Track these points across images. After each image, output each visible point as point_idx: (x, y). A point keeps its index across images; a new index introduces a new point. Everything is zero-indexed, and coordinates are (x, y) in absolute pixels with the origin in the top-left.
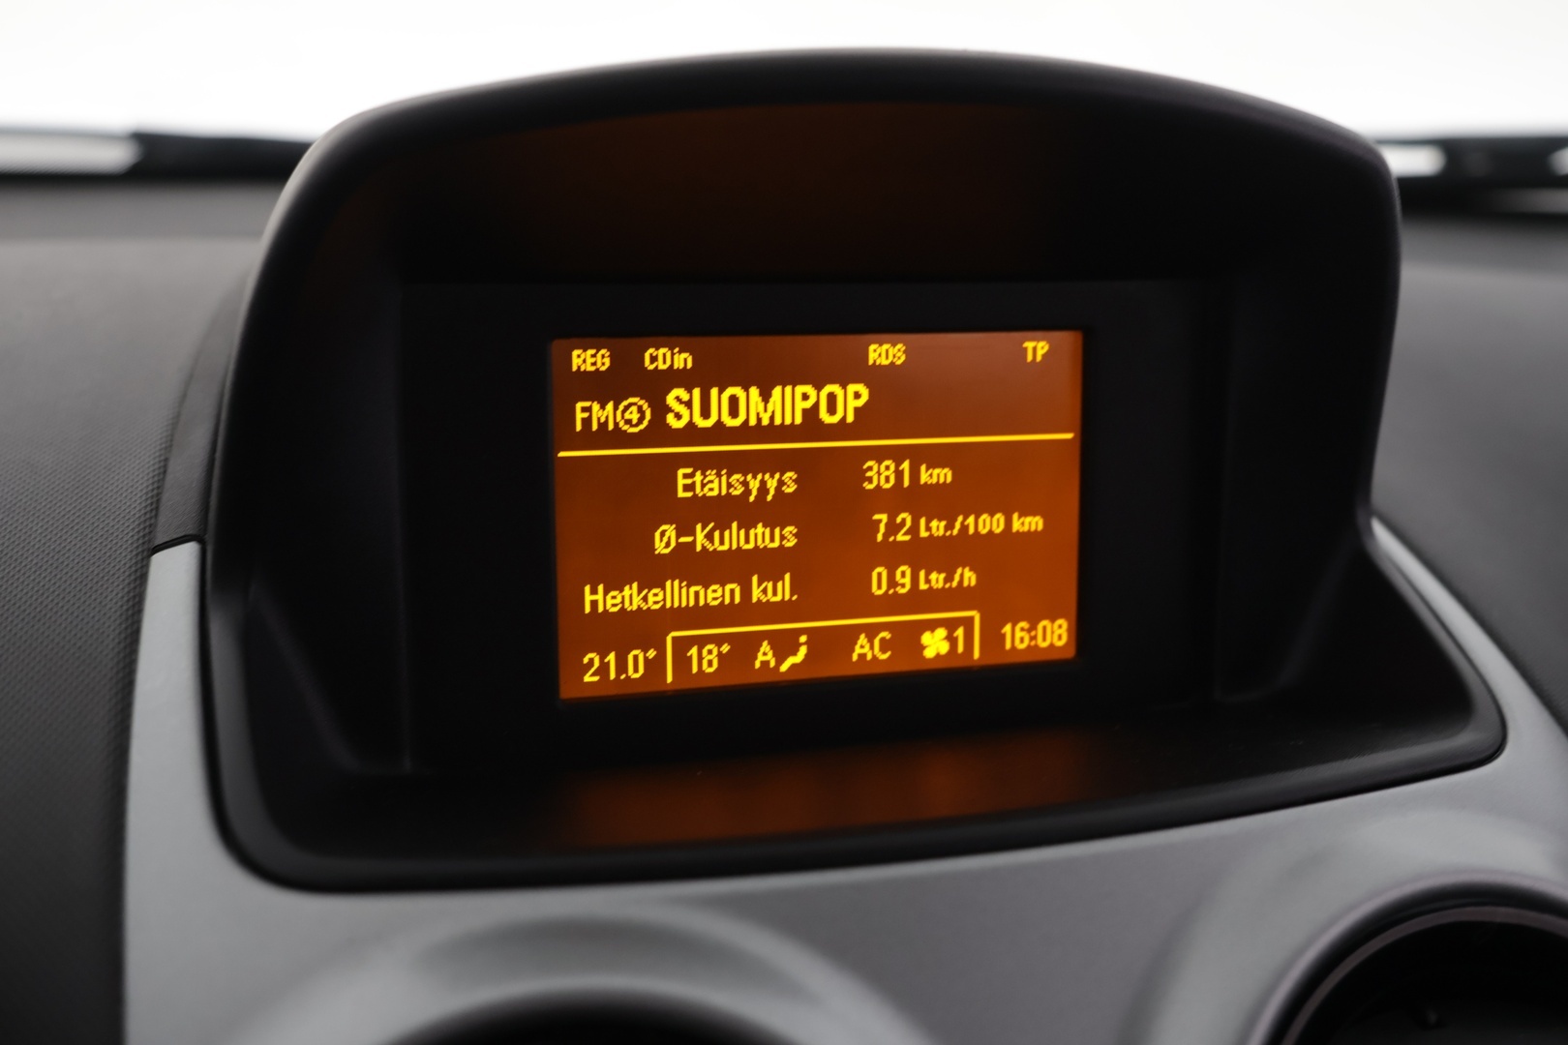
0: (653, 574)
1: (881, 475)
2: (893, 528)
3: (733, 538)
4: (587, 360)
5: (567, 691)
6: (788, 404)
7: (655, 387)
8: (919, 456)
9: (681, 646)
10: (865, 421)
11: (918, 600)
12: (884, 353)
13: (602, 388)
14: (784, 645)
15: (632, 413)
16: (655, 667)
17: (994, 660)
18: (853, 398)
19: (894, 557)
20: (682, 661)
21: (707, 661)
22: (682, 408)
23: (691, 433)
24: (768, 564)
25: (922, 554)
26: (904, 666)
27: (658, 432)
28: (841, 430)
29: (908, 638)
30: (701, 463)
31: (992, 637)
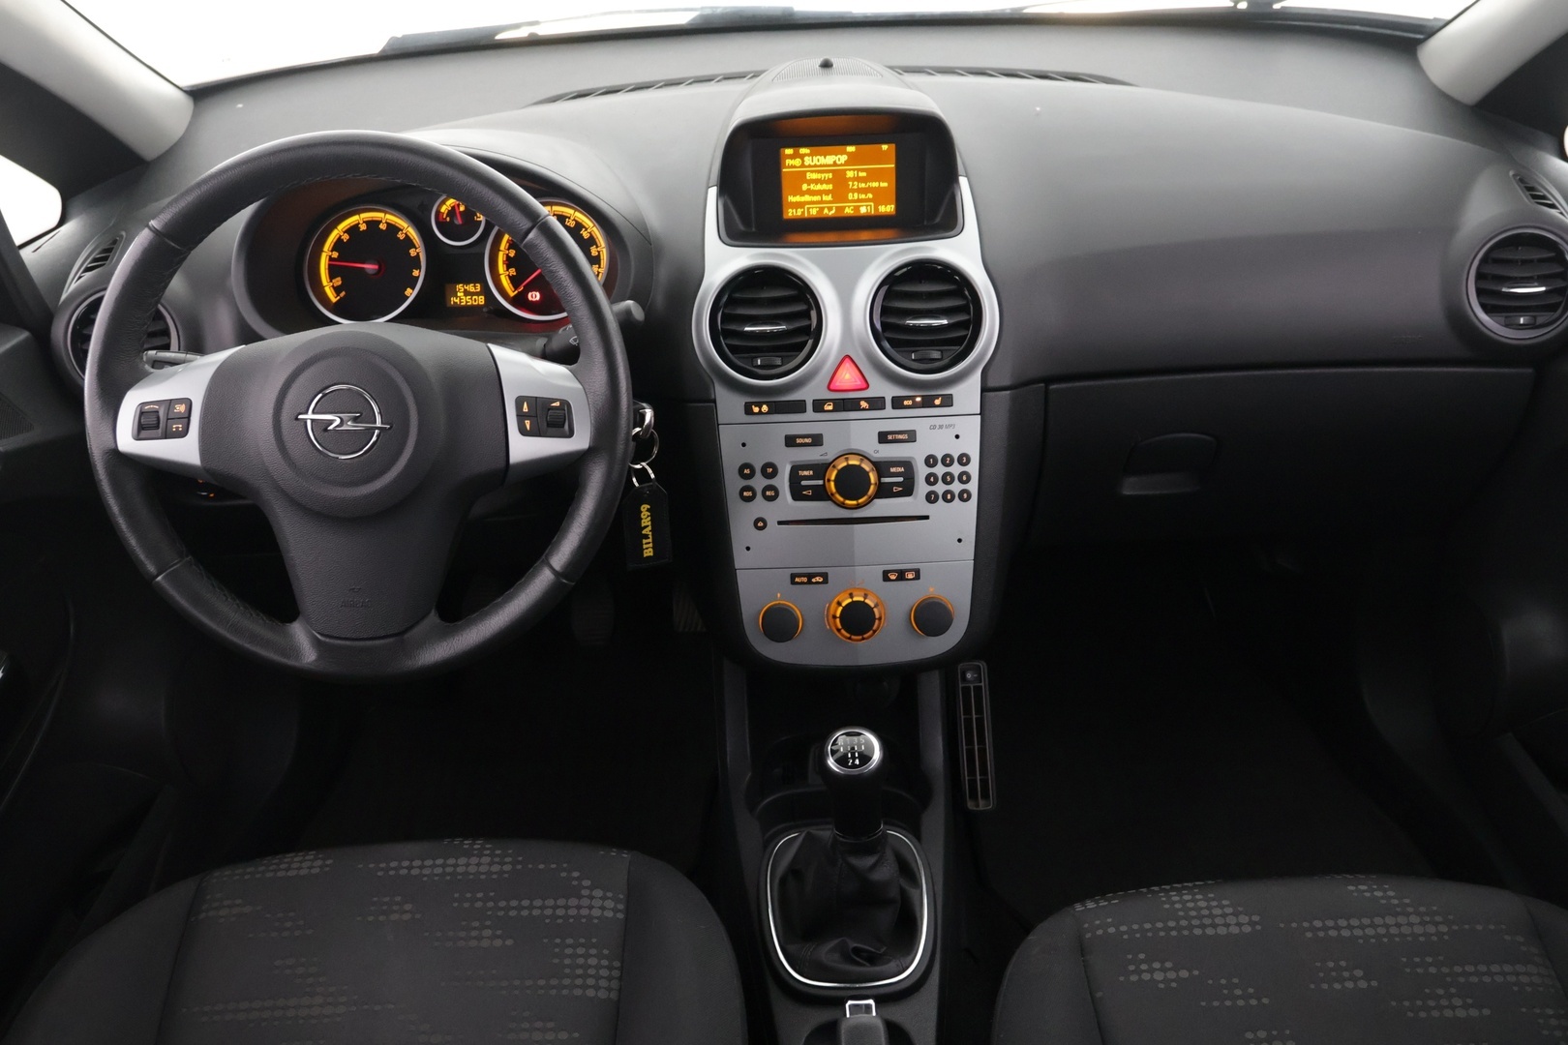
0: (803, 194)
1: (850, 174)
2: (853, 185)
3: (819, 187)
4: (789, 151)
5: (785, 217)
6: (830, 159)
7: (802, 157)
8: (858, 170)
9: (808, 209)
10: (847, 163)
11: (859, 200)
12: (851, 149)
13: (792, 157)
14: (830, 209)
15: (797, 162)
16: (803, 213)
17: (877, 214)
18: (843, 158)
19: (853, 191)
20: (808, 212)
21: (814, 212)
22: (808, 161)
23: (810, 166)
24: (827, 192)
25: (860, 191)
26: (856, 214)
27: (803, 166)
28: (841, 165)
29: (857, 208)
30: (812, 172)
31: (876, 209)
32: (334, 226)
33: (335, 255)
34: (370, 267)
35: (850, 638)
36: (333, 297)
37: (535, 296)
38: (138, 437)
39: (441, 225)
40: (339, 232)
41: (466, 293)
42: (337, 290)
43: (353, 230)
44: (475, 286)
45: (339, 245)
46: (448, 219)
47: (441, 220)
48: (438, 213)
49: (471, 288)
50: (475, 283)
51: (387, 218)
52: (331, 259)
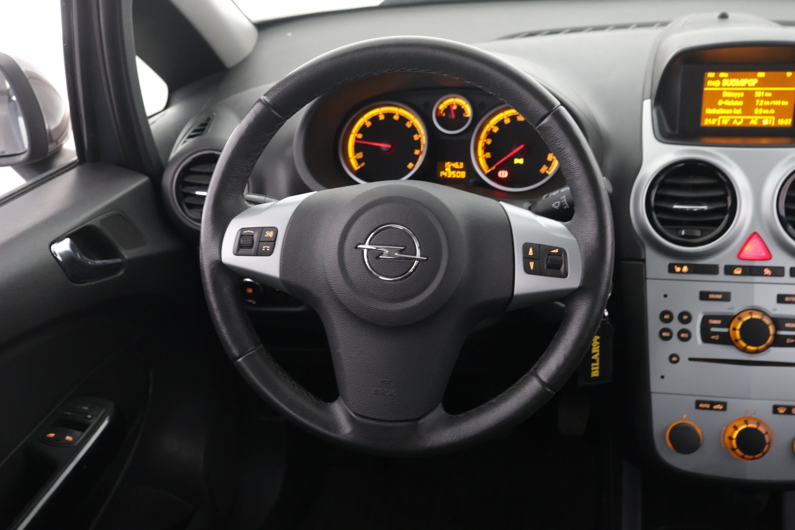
0: (718, 107)
1: (758, 94)
2: (759, 103)
3: (732, 103)
4: (711, 75)
5: (702, 125)
6: (743, 82)
7: (721, 79)
8: (765, 91)
9: (721, 119)
10: (757, 86)
11: (762, 115)
12: (761, 75)
13: (713, 79)
14: (739, 120)
15: (717, 83)
16: (717, 122)
17: (776, 126)
18: (753, 82)
19: (759, 107)
20: (721, 122)
21: (725, 122)
22: (725, 82)
23: (726, 87)
24: (737, 107)
25: (764, 107)
26: (760, 125)
27: (721, 86)
28: (752, 87)
29: (760, 121)
30: (728, 91)
31: (776, 121)
32: (361, 115)
33: (360, 136)
34: (384, 146)
35: (743, 457)
36: (356, 167)
37: (503, 174)
38: (237, 253)
39: (439, 119)
40: (364, 120)
41: (453, 169)
42: (359, 161)
43: (374, 119)
44: (459, 164)
45: (363, 129)
46: (444, 115)
47: (438, 115)
48: (438, 110)
49: (456, 165)
50: (459, 161)
51: (399, 111)
52: (357, 139)
